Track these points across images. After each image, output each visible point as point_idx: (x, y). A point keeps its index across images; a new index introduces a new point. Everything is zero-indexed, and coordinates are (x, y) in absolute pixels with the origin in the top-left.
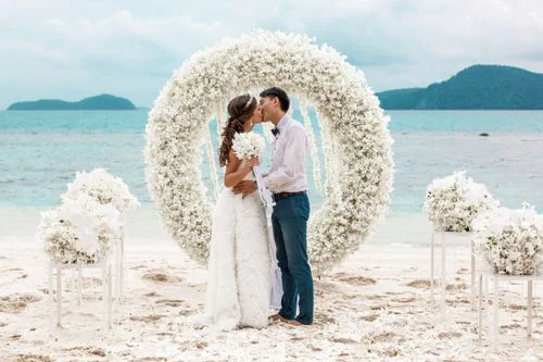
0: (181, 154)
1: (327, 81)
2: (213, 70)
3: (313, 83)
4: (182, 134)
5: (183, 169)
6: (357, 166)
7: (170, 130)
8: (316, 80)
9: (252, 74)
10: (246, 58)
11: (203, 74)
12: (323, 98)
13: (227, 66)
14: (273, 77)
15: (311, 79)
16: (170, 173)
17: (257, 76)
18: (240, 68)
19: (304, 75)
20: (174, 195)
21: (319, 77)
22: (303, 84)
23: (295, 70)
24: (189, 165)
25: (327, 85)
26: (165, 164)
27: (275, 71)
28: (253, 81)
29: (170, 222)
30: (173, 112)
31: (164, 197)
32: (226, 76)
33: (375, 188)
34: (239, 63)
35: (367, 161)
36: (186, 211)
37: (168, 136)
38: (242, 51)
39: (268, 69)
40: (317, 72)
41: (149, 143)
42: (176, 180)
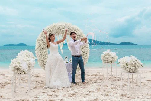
0: (44, 48)
2: (51, 30)
4: (44, 43)
5: (44, 51)
6: (83, 50)
7: (41, 43)
9: (60, 30)
10: (59, 27)
11: (49, 30)
13: (54, 29)
16: (41, 52)
18: (57, 29)
20: (42, 57)
24: (46, 50)
26: (40, 50)
28: (60, 32)
29: (41, 63)
30: (42, 38)
31: (40, 57)
32: (54, 31)
33: (86, 55)
34: (57, 28)
35: (84, 49)
36: (45, 61)
37: (41, 44)
38: (58, 26)
39: (63, 29)
41: (36, 46)
42: (43, 54)
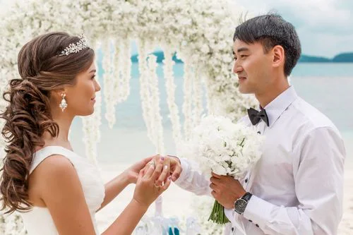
1: (210, 25)
2: (46, 8)
3: (191, 27)
8: (194, 24)
11: (31, 13)
12: (205, 49)
14: (134, 20)
15: (189, 22)
17: (110, 18)
18: (86, 6)
19: (178, 16)
21: (199, 19)
22: (175, 30)
23: (165, 9)
25: (210, 32)
27: (136, 10)
28: (105, 26)
32: (66, 17)
40: (196, 11)
